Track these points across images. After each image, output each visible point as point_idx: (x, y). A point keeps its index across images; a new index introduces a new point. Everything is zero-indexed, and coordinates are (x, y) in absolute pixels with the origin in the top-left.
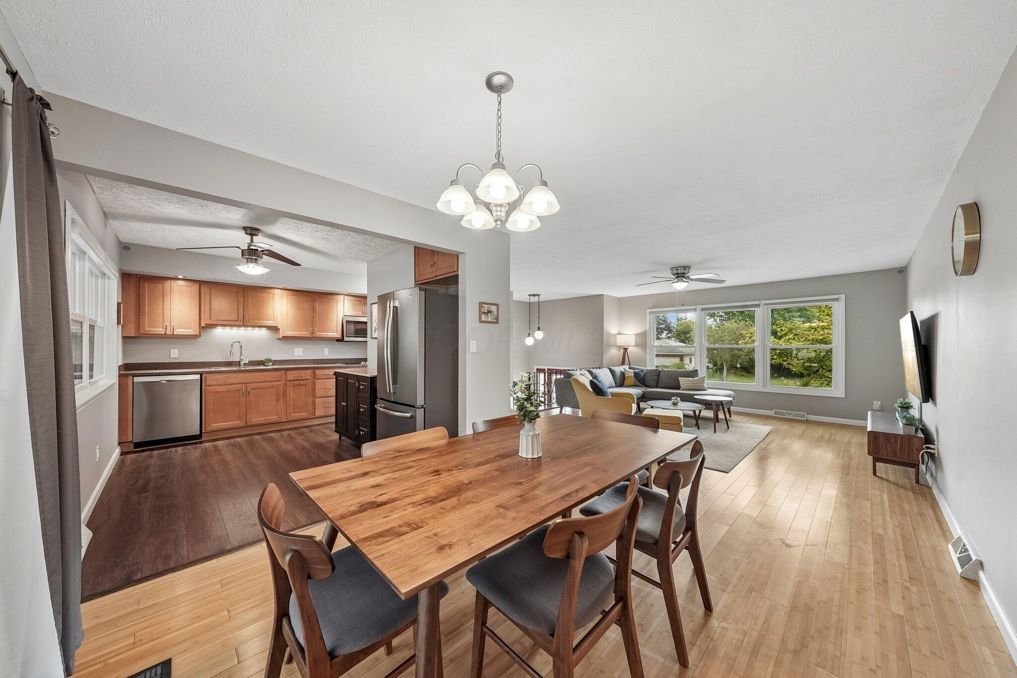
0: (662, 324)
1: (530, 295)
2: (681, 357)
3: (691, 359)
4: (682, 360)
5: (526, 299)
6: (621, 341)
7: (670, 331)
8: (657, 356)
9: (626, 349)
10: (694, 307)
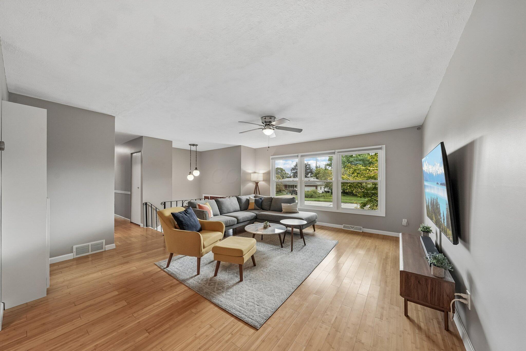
0: (308, 170)
1: (190, 145)
2: (316, 186)
3: (321, 187)
4: (316, 188)
5: (188, 148)
6: (254, 177)
7: (312, 173)
8: (306, 186)
9: (257, 183)
10: (297, 155)
